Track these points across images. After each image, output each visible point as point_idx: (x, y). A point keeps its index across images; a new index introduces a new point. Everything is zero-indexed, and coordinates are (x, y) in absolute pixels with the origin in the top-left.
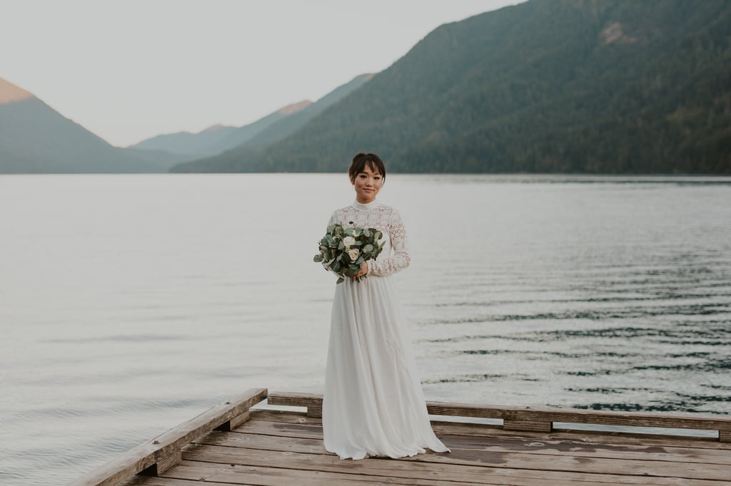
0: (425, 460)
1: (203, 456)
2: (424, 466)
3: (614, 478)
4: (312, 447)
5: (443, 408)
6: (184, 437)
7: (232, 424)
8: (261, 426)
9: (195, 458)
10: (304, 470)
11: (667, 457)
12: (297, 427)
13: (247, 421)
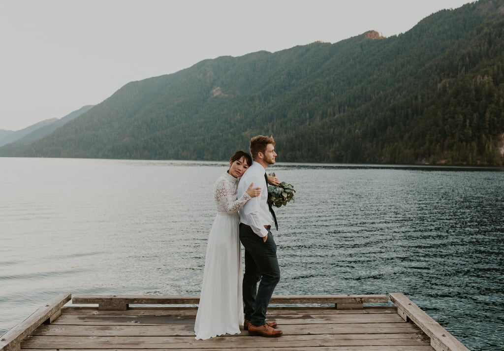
0: (181, 335)
1: (35, 344)
2: (182, 339)
3: (294, 337)
4: (107, 331)
5: (184, 299)
6: (22, 334)
7: (51, 320)
8: (70, 318)
9: (30, 346)
10: (107, 349)
11: (315, 321)
12: (93, 318)
13: (60, 316)
